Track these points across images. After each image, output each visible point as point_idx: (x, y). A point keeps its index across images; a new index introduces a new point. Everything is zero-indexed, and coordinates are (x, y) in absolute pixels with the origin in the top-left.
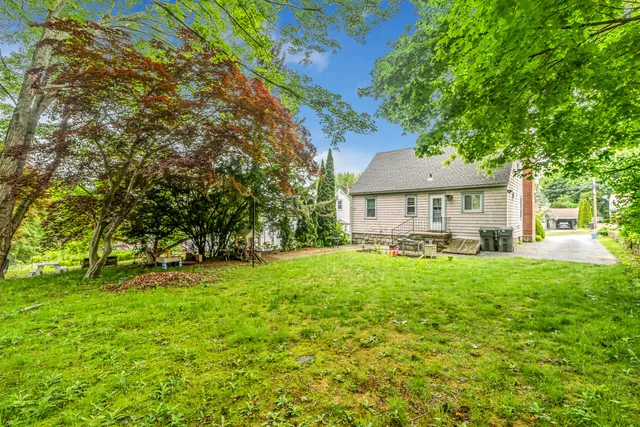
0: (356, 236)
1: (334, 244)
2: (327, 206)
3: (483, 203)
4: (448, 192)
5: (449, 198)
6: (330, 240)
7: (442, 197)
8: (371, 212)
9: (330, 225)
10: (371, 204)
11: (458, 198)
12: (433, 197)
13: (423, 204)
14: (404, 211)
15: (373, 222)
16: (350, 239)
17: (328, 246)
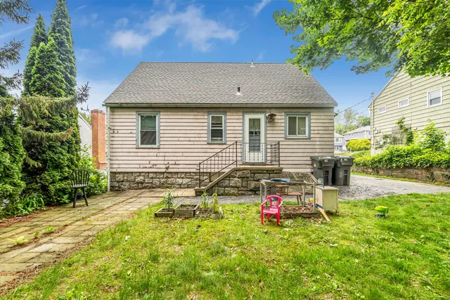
0: (120, 177)
1: (75, 196)
2: (57, 109)
3: (310, 127)
4: (271, 111)
5: (271, 119)
6: (63, 191)
7: (262, 117)
8: (148, 137)
9: (65, 158)
10: (148, 122)
11: (281, 119)
12: (248, 117)
13: (235, 126)
14: (205, 135)
15: (153, 153)
16: (106, 183)
17: (60, 204)
